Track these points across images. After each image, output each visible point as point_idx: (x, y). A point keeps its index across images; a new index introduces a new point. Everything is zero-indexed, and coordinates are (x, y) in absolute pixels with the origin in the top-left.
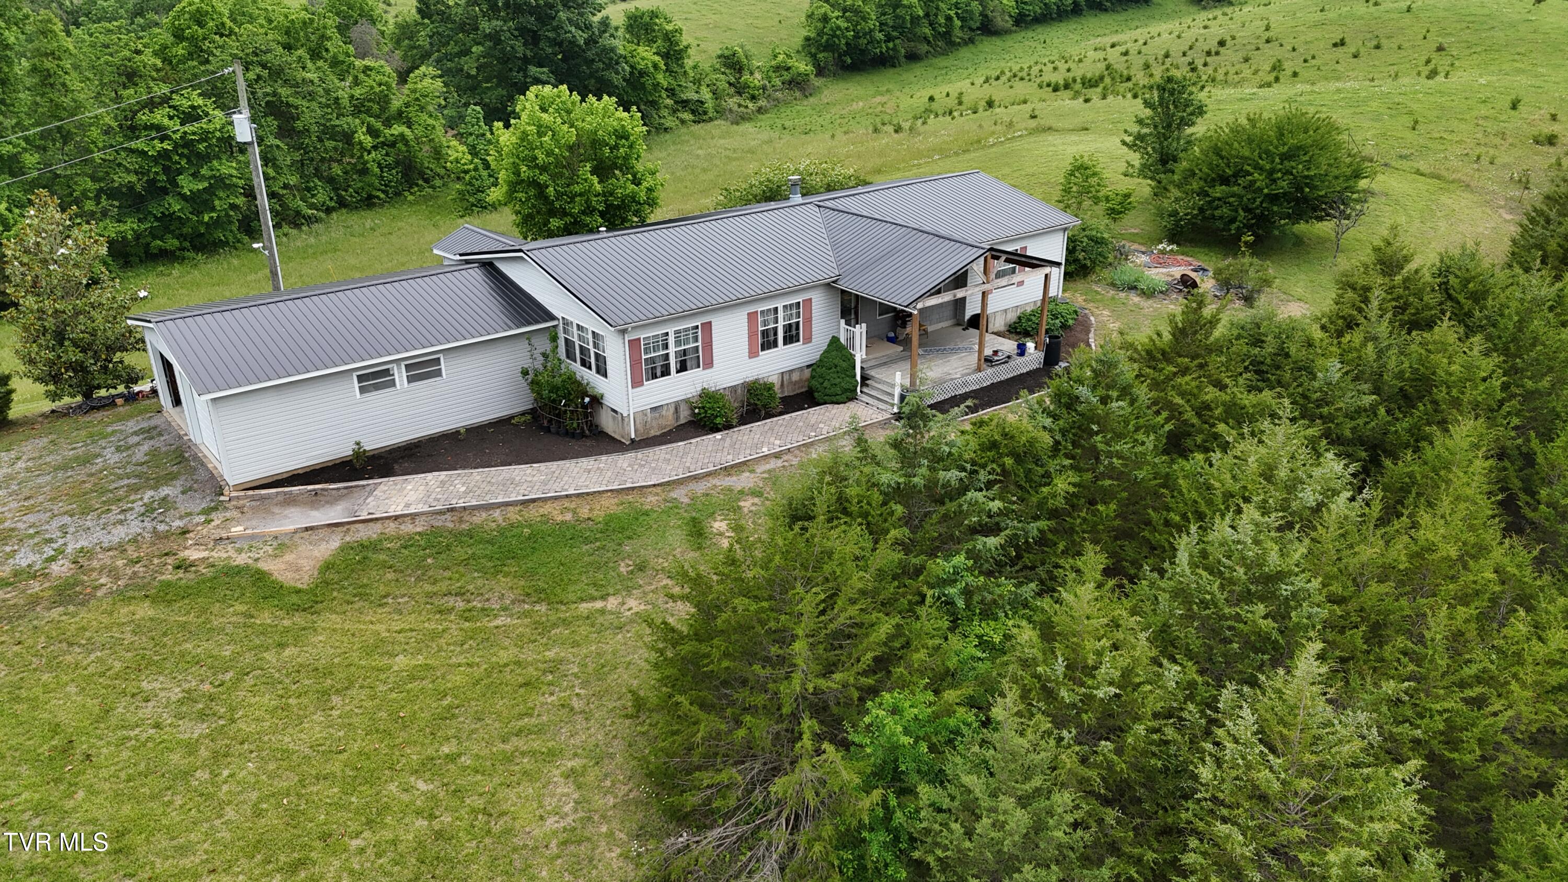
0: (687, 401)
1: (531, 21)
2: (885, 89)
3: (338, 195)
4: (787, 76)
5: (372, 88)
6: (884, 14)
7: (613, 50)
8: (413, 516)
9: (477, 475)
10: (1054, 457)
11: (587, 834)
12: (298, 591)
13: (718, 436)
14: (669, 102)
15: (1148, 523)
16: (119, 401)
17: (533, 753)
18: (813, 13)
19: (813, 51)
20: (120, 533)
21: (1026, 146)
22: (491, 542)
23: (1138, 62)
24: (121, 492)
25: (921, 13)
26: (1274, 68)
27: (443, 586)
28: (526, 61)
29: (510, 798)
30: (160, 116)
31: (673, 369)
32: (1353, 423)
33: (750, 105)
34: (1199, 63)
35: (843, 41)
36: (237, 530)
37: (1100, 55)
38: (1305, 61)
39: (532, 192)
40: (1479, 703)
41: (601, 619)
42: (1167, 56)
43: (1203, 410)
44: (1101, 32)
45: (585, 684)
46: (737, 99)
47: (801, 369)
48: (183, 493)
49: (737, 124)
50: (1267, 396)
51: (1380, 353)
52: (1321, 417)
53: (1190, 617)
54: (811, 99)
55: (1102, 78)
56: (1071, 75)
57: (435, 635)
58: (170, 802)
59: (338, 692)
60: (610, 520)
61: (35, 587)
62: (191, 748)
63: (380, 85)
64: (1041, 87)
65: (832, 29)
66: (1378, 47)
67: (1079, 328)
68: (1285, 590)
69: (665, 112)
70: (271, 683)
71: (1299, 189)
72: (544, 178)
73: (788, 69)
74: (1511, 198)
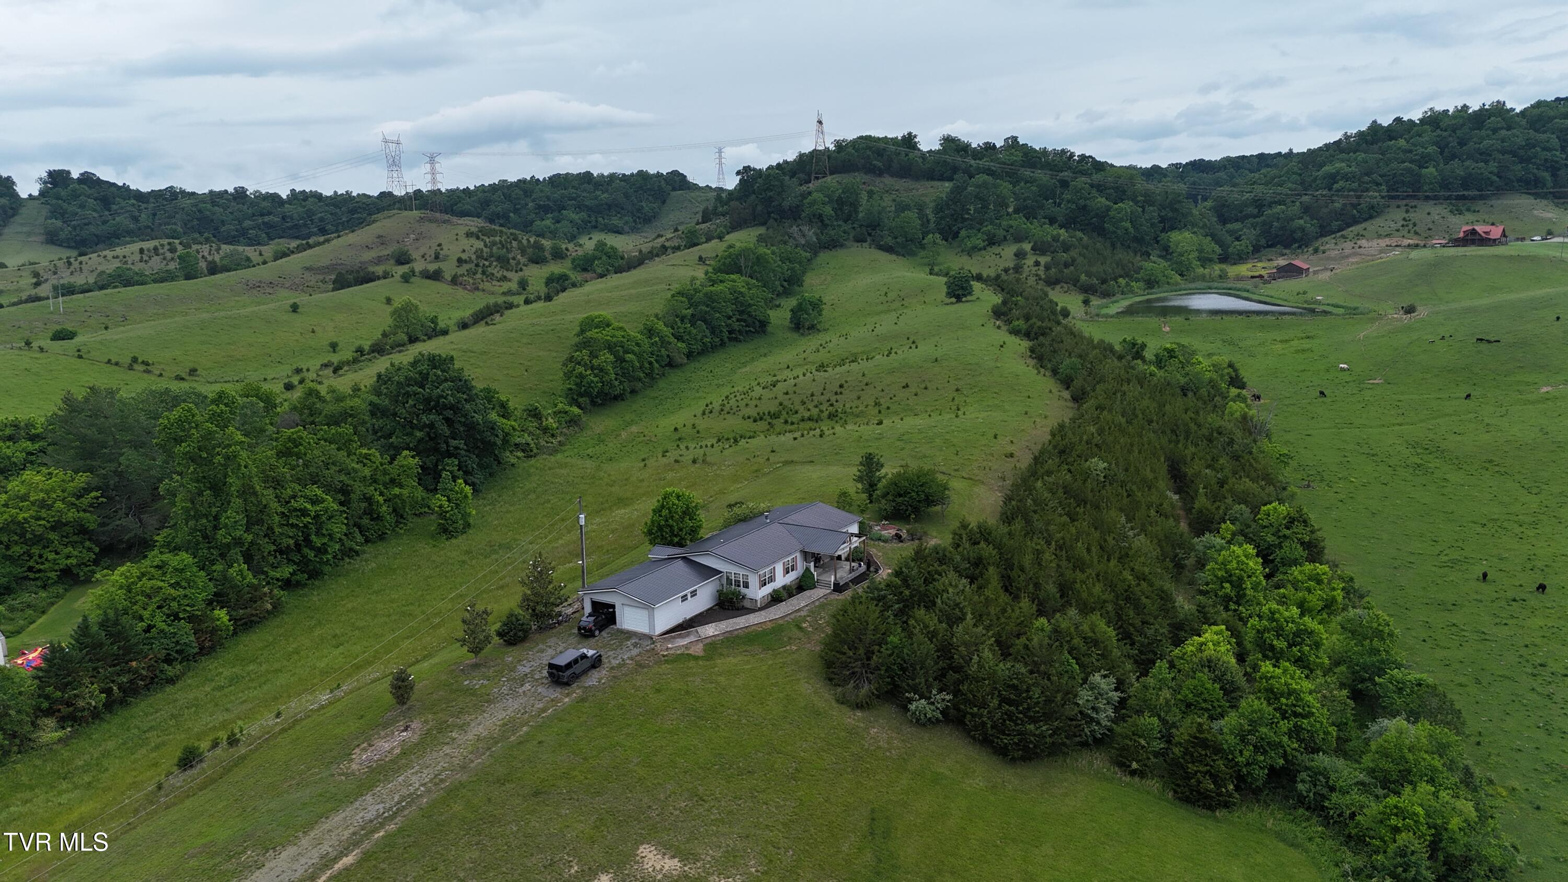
0: (770, 593)
3: (364, 535)
4: (567, 418)
6: (616, 368)
7: (495, 423)
8: (718, 635)
12: (704, 656)
13: (783, 603)
16: (556, 625)
18: (570, 373)
19: (575, 397)
21: (792, 475)
22: (746, 638)
25: (636, 364)
27: (741, 650)
31: (767, 583)
33: (554, 441)
35: (595, 390)
36: (670, 646)
37: (770, 394)
41: (788, 652)
44: (744, 360)
45: (795, 665)
46: (545, 438)
47: (797, 580)
48: (640, 641)
49: (553, 455)
54: (587, 432)
55: (780, 412)
56: (759, 410)
57: (749, 661)
59: (737, 674)
60: (772, 628)
65: (586, 382)
71: (928, 497)
74: (999, 486)
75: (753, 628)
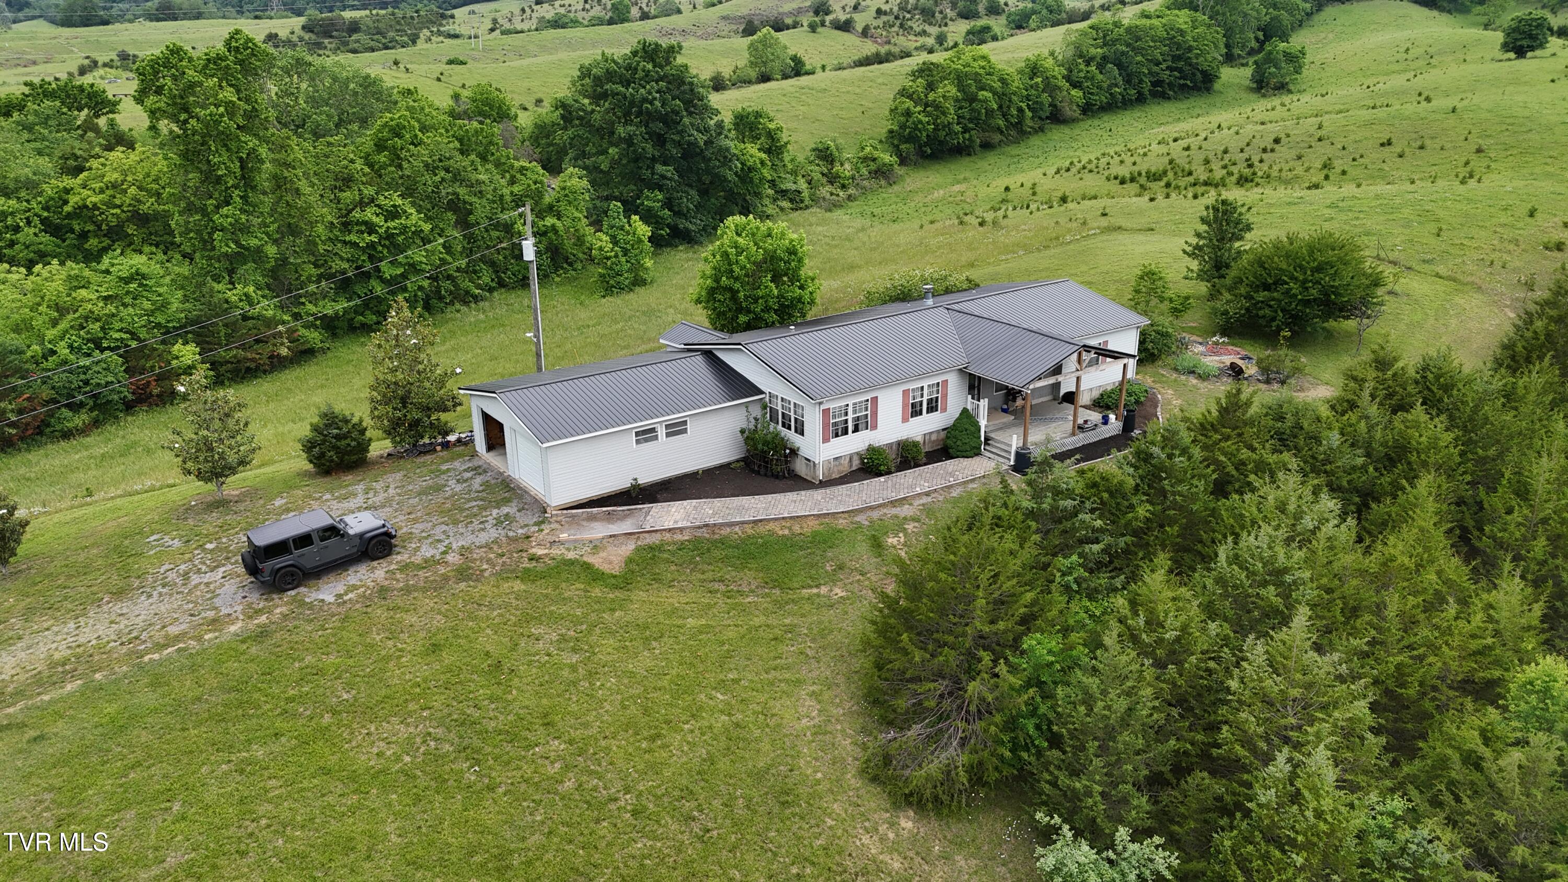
0: (857, 453)
1: (658, 127)
2: (962, 177)
3: (499, 277)
4: (873, 166)
5: (529, 185)
6: (961, 108)
7: (728, 149)
8: (681, 530)
9: (718, 503)
10: (1135, 494)
11: (828, 729)
12: (615, 577)
13: (882, 479)
14: (770, 192)
15: (1201, 542)
16: (439, 448)
17: (786, 681)
18: (896, 108)
19: (896, 142)
20: (483, 538)
21: (1100, 245)
22: (737, 547)
23: (1199, 157)
24: (475, 510)
25: (995, 106)
26: (1325, 166)
27: (709, 575)
28: (654, 159)
29: (776, 707)
30: (369, 214)
31: (850, 429)
32: (1349, 477)
33: (841, 194)
34: (1255, 159)
35: (924, 134)
36: (564, 536)
37: (1163, 149)
38: (1354, 160)
39: (728, 295)
40: (1421, 658)
41: (818, 600)
42: (1226, 152)
43: (1240, 465)
44: (1164, 120)
45: (813, 640)
46: (829, 188)
47: (938, 432)
48: (519, 511)
49: (830, 211)
50: (1286, 456)
51: (1371, 428)
52: (1326, 472)
53: (1225, 596)
54: (896, 188)
55: (1165, 173)
56: (1136, 169)
57: (710, 606)
58: (570, 699)
59: (655, 639)
60: (815, 534)
61: (442, 570)
62: (573, 668)
63: (535, 183)
64: (1108, 179)
65: (914, 123)
66: (1422, 147)
67: (1149, 404)
68: (1288, 578)
69: (767, 201)
70: (613, 633)
71: (1327, 295)
72: (737, 286)
73: (874, 160)
74: (1517, 299)
75: (771, 526)
